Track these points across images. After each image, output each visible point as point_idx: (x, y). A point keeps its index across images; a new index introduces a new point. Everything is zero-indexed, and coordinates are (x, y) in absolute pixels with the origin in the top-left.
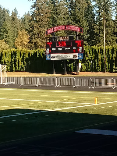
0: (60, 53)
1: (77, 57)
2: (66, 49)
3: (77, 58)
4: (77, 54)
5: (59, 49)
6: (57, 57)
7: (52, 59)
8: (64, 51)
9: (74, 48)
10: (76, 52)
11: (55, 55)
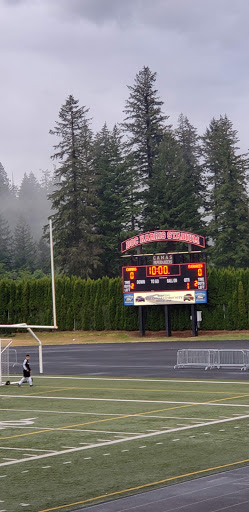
0: (156, 290)
1: (192, 298)
2: (169, 281)
3: (193, 302)
4: (192, 293)
5: (152, 281)
6: (148, 298)
7: (136, 304)
8: (164, 286)
9: (187, 280)
10: (191, 289)
11: (144, 295)
